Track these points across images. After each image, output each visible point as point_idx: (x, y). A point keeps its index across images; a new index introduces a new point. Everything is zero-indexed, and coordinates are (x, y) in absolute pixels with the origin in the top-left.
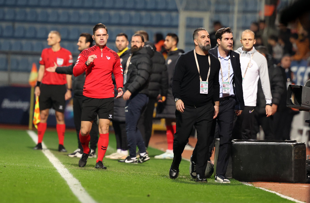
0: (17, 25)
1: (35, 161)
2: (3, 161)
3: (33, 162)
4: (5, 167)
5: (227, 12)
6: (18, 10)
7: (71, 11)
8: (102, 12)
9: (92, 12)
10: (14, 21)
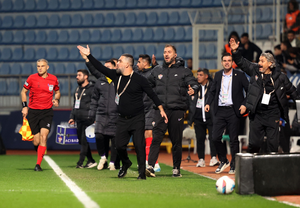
0: (26, 47)
1: (51, 185)
2: (19, 188)
3: (50, 187)
4: (21, 193)
5: (241, 23)
6: (26, 32)
7: (81, 30)
8: (113, 30)
9: (102, 30)
10: (23, 44)
